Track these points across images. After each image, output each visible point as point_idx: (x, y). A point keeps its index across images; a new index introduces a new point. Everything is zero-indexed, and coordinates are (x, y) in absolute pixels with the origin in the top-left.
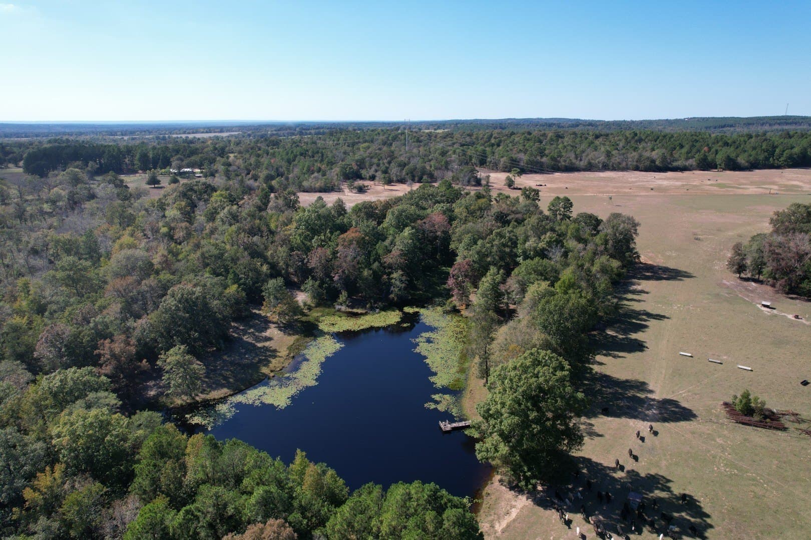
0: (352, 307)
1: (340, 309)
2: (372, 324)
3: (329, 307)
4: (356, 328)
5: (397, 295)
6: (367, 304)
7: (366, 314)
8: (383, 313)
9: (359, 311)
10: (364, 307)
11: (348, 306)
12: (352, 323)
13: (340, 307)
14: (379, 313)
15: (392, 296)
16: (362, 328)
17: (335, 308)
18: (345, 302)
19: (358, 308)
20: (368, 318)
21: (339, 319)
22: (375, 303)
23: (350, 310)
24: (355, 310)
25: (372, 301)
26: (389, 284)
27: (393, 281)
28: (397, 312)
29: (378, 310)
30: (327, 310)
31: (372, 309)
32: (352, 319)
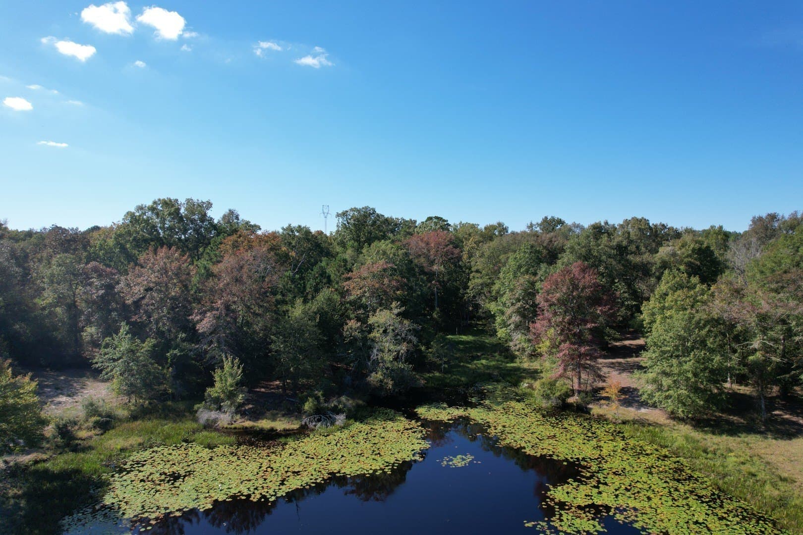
0: (255, 415)
1: (215, 421)
2: (334, 467)
3: (178, 416)
4: (272, 488)
5: (391, 373)
6: (303, 401)
7: (302, 432)
8: (357, 426)
9: (280, 425)
10: (294, 411)
11: (240, 410)
12: (254, 466)
13: (213, 415)
14: (345, 427)
15: (375, 377)
16: (294, 483)
17: (195, 420)
18: (231, 396)
19: (274, 419)
20: (309, 444)
21: (205, 453)
22: (328, 396)
23: (248, 424)
24: (265, 424)
25: (320, 394)
26: (364, 346)
27: (375, 334)
28: (402, 422)
29: (340, 419)
30: (168, 427)
31: (323, 414)
32: (253, 453)
